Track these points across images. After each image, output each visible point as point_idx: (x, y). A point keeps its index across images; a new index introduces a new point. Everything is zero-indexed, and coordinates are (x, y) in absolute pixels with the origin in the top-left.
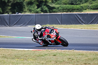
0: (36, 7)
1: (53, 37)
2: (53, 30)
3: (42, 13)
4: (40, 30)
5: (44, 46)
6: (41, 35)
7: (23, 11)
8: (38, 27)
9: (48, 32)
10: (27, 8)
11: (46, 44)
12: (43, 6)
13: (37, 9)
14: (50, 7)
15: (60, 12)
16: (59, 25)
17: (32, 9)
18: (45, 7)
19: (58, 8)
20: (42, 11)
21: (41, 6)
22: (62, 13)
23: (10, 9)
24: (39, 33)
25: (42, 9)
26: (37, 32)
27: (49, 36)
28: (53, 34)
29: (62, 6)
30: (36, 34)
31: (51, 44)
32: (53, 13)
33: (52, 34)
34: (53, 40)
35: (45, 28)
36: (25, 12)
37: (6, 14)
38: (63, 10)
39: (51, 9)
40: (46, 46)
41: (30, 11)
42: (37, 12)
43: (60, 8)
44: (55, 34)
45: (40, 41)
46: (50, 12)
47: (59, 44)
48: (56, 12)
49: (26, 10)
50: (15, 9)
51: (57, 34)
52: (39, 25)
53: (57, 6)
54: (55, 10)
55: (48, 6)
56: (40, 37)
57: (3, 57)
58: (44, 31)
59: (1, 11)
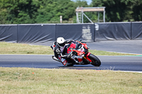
1: (80, 54)
2: (80, 44)
9: (74, 48)
11: (71, 63)
23: (132, 14)
24: (62, 49)
27: (75, 53)
30: (58, 50)
33: (79, 50)
34: (81, 58)
35: (70, 42)
37: (126, 22)
44: (83, 50)
45: (63, 60)
50: (139, 14)
57: (121, 83)
58: (69, 46)
59: (119, 17)
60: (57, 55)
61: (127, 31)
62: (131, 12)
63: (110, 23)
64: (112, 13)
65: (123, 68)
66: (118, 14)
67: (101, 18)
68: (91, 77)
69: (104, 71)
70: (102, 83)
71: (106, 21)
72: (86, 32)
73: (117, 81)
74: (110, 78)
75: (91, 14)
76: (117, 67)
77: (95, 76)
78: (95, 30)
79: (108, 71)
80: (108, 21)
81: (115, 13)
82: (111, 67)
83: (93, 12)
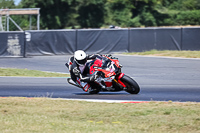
0: (131, 14)
1: (109, 75)
2: (109, 61)
3: (143, 27)
4: (83, 62)
5: (91, 93)
6: (86, 72)
7: (103, 22)
8: (80, 55)
9: (99, 66)
10: (111, 16)
11: (95, 89)
12: (144, 13)
13: (132, 17)
14: (158, 13)
15: (180, 24)
16: (177, 52)
17: (123, 18)
18: (148, 14)
19: (175, 16)
20: (143, 22)
21: (140, 13)
22: (184, 27)
23: (77, 18)
24: (82, 67)
25: (142, 17)
26: (78, 66)
27: (101, 74)
28: (110, 70)
29: (183, 12)
30: (75, 70)
31: (105, 90)
32: (164, 27)
33: (107, 69)
34: (110, 81)
35: (94, 58)
36: (108, 24)
37: (69, 29)
38: (186, 21)
39: (161, 19)
40: (96, 93)
41: (118, 22)
42: (132, 25)
43: (179, 17)
44: (114, 69)
45: (83, 84)
46: (159, 25)
47: (122, 90)
48: (172, 25)
49: (110, 21)
50: (88, 18)
51: (118, 70)
52: (82, 52)
53: (172, 12)
54: (168, 20)
55: (154, 13)
56: (84, 74)
57: (62, 116)
58: (92, 63)
59: (59, 22)
60: (74, 77)
61: (71, 43)
62: (76, 16)
63: (47, 30)
64: (49, 16)
65: (64, 94)
66: (57, 18)
67: (34, 24)
68: (20, 108)
69: (38, 98)
70: (36, 116)
71: (42, 28)
72: (13, 44)
73: (57, 114)
74: (47, 109)
75: (19, 18)
76: (57, 94)
77: (25, 106)
78: (25, 41)
79: (43, 99)
80: (44, 28)
81: (53, 16)
82: (48, 94)
83: (23, 16)
